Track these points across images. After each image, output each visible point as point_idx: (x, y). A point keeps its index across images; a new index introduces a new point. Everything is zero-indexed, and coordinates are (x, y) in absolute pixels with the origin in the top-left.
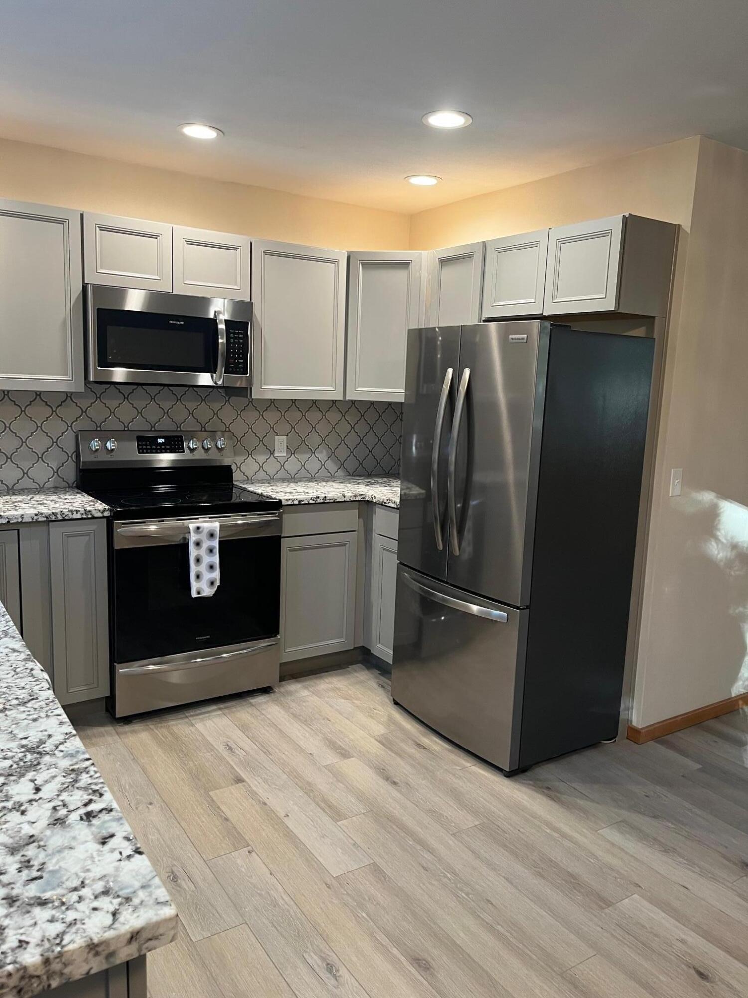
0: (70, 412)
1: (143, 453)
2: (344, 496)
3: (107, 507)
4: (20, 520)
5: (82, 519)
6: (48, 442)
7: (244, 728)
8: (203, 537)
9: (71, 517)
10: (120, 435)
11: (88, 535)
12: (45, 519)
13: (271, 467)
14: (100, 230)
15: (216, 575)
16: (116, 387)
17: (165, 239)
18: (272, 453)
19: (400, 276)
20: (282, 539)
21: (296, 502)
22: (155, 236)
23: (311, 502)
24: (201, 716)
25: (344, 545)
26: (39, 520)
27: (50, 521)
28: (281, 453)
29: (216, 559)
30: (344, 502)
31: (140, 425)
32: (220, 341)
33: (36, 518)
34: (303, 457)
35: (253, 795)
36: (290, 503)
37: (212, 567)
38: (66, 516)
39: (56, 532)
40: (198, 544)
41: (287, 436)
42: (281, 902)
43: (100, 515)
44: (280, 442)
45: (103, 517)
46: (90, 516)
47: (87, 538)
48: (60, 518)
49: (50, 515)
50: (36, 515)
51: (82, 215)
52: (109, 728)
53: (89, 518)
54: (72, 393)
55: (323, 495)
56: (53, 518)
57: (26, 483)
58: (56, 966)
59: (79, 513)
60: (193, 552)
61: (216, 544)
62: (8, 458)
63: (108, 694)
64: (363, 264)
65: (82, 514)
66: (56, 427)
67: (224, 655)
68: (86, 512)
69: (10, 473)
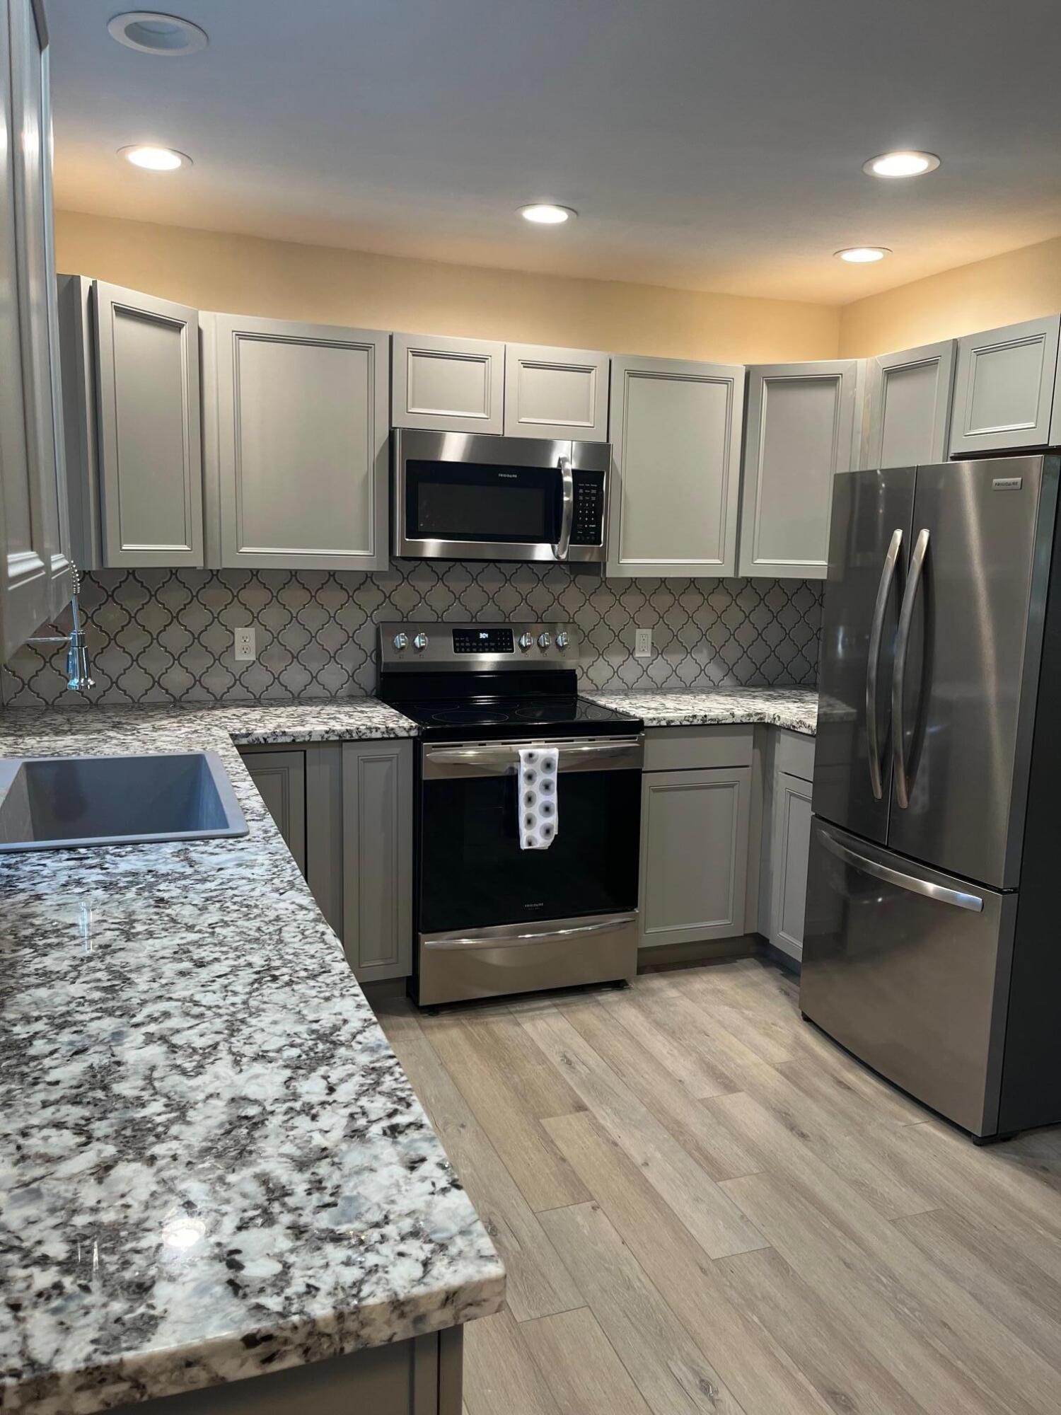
0: (370, 598)
1: (461, 652)
2: (733, 715)
3: (414, 724)
4: (307, 738)
5: (382, 739)
6: (342, 637)
7: (588, 1035)
8: (537, 767)
9: (369, 735)
10: (431, 628)
11: (390, 760)
12: (337, 738)
13: (630, 673)
14: (413, 355)
15: (553, 820)
16: (428, 565)
17: (496, 364)
18: (631, 653)
19: (825, 397)
20: (643, 774)
21: (664, 723)
22: (482, 360)
23: (685, 723)
24: (530, 1014)
25: (732, 786)
26: (331, 739)
27: (344, 740)
28: (643, 653)
29: (553, 799)
30: (733, 724)
31: (457, 615)
32: (566, 499)
33: (326, 736)
34: (674, 659)
35: (600, 1129)
36: (655, 723)
37: (547, 809)
38: (363, 734)
39: (351, 754)
40: (530, 777)
41: (653, 628)
42: (637, 1284)
43: (405, 734)
44: (643, 638)
45: (409, 737)
46: (392, 736)
47: (389, 763)
48: (355, 736)
49: (343, 733)
50: (327, 732)
51: (391, 338)
52: (411, 1020)
53: (391, 737)
54: (372, 573)
55: (703, 714)
56: (348, 737)
57: (315, 690)
58: (351, 1325)
59: (379, 731)
60: (524, 788)
61: (553, 777)
62: (293, 657)
63: (410, 974)
64: (768, 383)
65: (383, 733)
66: (352, 617)
67: (561, 932)
68: (388, 730)
69: (295, 677)
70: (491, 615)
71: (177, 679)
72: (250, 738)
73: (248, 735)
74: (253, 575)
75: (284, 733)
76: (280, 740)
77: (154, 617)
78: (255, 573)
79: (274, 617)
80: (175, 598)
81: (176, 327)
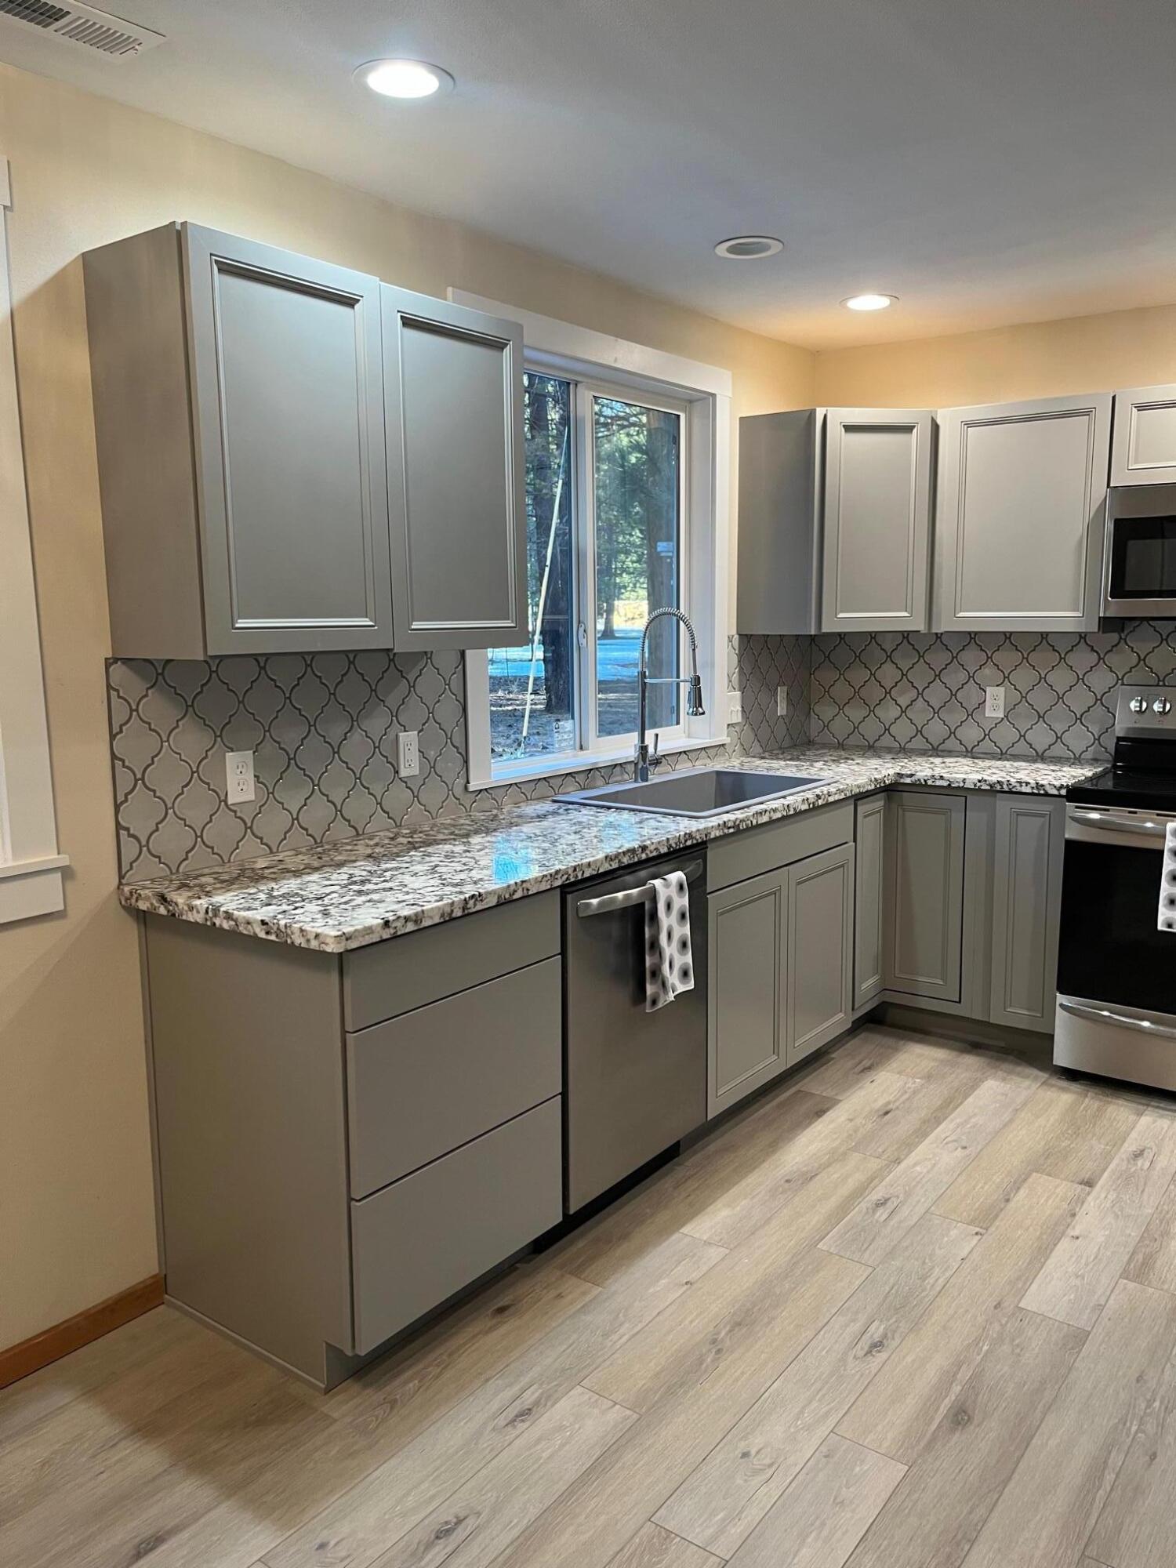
3: (1064, 783)
4: (961, 785)
5: (1032, 794)
6: (1089, 698)
9: (1019, 789)
11: (1043, 816)
12: (989, 788)
14: (1138, 410)
26: (982, 788)
27: (995, 791)
33: (979, 784)
38: (1013, 787)
39: (1003, 805)
43: (1055, 792)
45: (1059, 796)
46: (1042, 792)
47: (1043, 819)
48: (1006, 788)
49: (994, 784)
50: (980, 781)
51: (1116, 396)
53: (1041, 794)
54: (1086, 634)
56: (998, 788)
59: (1029, 786)
60: (1169, 864)
62: (1040, 717)
65: (1033, 788)
68: (1038, 786)
69: (1040, 737)
71: (936, 730)
72: (913, 779)
73: (911, 775)
74: (1006, 638)
75: (942, 778)
76: (938, 783)
77: (920, 675)
78: (1008, 636)
79: (1024, 677)
80: (939, 658)
81: (908, 429)
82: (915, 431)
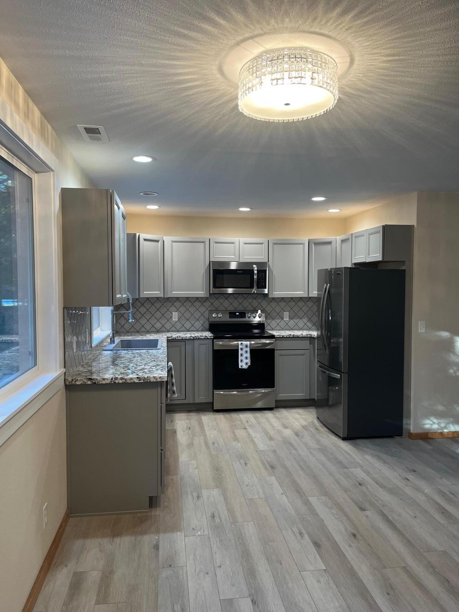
0: (207, 304)
1: (231, 318)
2: (302, 335)
3: (212, 335)
4: (185, 338)
5: (204, 339)
6: (200, 314)
7: (255, 418)
8: (244, 347)
9: (201, 338)
10: (222, 312)
11: (206, 344)
12: (193, 338)
13: (282, 324)
14: (215, 243)
15: (249, 361)
16: (223, 295)
17: (237, 244)
18: (283, 319)
19: (329, 247)
20: (275, 351)
21: (281, 336)
22: (233, 243)
23: (288, 336)
25: (304, 355)
26: (191, 339)
28: (286, 319)
29: (248, 355)
30: (302, 337)
31: (231, 309)
32: (255, 277)
34: (296, 321)
36: (279, 336)
37: (246, 358)
38: (199, 337)
39: (197, 343)
40: (242, 349)
41: (289, 312)
43: (210, 338)
44: (286, 315)
45: (211, 339)
48: (197, 338)
50: (190, 337)
51: (210, 239)
52: (212, 413)
53: (206, 338)
54: (206, 297)
55: (293, 334)
56: (195, 338)
57: (193, 328)
60: (240, 352)
61: (248, 349)
62: (187, 320)
63: (212, 401)
64: (314, 244)
65: (204, 337)
66: (202, 309)
67: (250, 392)
68: (206, 336)
69: (188, 325)
70: (241, 308)
71: (158, 325)
72: (172, 338)
73: (171, 337)
75: (180, 337)
76: (179, 338)
77: (153, 309)
78: (177, 298)
79: (183, 309)
80: (158, 305)
81: (158, 241)
82: (159, 242)
